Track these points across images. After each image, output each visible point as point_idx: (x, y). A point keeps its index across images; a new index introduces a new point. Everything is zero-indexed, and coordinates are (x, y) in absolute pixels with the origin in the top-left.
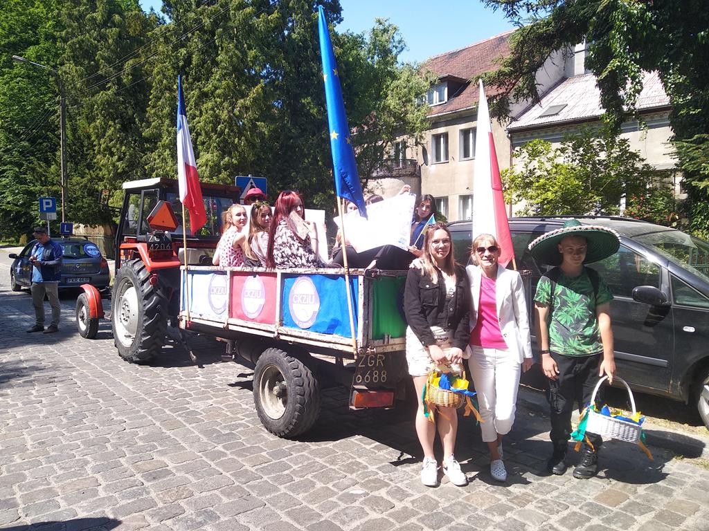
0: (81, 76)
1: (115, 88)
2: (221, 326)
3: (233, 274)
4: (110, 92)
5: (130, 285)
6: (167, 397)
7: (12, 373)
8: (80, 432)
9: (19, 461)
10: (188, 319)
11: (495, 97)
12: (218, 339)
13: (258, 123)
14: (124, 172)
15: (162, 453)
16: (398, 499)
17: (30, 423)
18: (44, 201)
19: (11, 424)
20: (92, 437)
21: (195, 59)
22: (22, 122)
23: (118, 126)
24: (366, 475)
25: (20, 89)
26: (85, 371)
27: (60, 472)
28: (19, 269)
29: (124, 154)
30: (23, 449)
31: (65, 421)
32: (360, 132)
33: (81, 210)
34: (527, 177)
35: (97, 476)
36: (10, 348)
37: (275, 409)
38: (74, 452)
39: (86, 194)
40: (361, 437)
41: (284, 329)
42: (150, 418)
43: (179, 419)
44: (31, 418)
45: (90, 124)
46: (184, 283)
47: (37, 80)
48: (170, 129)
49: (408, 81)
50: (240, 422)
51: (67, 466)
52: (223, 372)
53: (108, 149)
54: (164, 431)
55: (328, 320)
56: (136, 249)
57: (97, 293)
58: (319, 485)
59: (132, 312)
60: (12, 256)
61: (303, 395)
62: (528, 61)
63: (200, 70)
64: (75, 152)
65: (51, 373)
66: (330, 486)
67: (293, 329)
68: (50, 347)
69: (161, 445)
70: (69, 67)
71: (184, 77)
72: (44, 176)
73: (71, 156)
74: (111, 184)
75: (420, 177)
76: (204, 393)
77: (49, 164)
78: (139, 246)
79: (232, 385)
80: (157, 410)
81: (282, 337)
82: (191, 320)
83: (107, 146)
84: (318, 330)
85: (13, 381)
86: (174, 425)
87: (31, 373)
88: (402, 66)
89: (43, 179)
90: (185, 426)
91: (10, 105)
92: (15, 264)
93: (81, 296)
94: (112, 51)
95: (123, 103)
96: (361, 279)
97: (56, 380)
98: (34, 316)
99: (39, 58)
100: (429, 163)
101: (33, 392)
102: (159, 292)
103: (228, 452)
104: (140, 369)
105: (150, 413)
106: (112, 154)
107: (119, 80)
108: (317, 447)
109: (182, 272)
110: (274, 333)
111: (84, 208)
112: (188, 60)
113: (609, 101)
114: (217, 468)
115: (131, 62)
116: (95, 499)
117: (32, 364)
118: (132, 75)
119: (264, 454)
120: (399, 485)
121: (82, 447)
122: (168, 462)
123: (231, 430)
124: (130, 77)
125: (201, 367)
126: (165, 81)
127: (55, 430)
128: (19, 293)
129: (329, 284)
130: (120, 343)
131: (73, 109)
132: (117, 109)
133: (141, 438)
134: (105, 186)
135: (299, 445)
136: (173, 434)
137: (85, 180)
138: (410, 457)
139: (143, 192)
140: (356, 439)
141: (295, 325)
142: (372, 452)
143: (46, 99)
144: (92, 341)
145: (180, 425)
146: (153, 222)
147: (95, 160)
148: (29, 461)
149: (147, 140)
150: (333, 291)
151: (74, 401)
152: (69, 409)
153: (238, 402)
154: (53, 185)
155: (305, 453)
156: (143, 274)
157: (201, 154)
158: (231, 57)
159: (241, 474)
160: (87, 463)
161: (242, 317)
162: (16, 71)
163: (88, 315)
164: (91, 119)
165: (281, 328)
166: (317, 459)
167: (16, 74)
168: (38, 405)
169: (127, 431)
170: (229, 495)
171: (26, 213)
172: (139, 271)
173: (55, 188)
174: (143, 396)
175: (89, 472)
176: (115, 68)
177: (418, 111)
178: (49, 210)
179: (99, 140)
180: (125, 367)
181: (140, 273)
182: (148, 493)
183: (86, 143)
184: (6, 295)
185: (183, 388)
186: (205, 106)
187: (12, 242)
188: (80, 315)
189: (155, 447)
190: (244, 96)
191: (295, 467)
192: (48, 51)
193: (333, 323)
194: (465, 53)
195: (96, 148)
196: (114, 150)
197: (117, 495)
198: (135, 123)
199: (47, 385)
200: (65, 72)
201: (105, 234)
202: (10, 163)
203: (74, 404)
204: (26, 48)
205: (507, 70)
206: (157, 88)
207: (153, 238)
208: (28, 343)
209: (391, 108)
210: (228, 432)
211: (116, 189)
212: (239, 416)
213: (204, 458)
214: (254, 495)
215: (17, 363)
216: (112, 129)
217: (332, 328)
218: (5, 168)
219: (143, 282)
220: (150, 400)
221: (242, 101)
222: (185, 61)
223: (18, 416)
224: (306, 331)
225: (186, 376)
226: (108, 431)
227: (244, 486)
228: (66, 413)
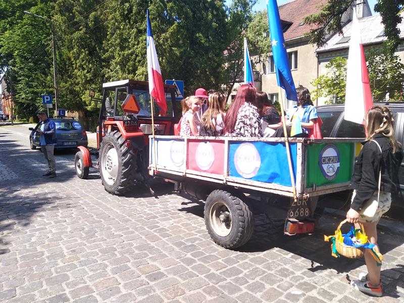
0: (65, 22)
1: (84, 30)
2: (181, 174)
3: (189, 141)
4: (82, 32)
5: (112, 147)
6: (143, 218)
7: (43, 201)
8: (96, 243)
9: (61, 264)
10: (155, 170)
11: (316, 30)
12: (167, 180)
13: (173, 48)
14: (91, 80)
15: (153, 259)
16: (328, 299)
17: (62, 236)
18: (45, 97)
19: (50, 237)
20: (104, 247)
21: (135, 9)
22: (29, 52)
23: (87, 52)
24: (296, 279)
25: (27, 32)
26: (87, 200)
27: (91, 273)
28: (35, 137)
29: (91, 69)
30: (63, 256)
31: (84, 235)
32: (230, 54)
33: (65, 102)
34: (335, 80)
35: (116, 276)
36: (38, 184)
37: (222, 231)
38: (95, 258)
39: (68, 93)
40: (278, 249)
41: (231, 178)
42: (137, 233)
43: (155, 233)
44: (63, 233)
45: (69, 51)
46: (152, 146)
47: (37, 27)
48: (120, 53)
49: (260, 22)
50: (195, 236)
51: (94, 268)
52: (172, 202)
53: (81, 66)
54: (149, 242)
55: (269, 173)
56: (116, 125)
57: (88, 151)
58: (268, 286)
59: (113, 164)
60: (30, 129)
61: (244, 222)
62: (337, 7)
63: (137, 16)
64: (62, 68)
65: (67, 201)
66: (275, 286)
67: (237, 178)
68: (61, 184)
69: (151, 253)
70: (57, 18)
71: (127, 21)
72: (44, 82)
73: (59, 71)
74: (83, 87)
75: (261, 82)
76: (165, 215)
77: (46, 75)
78: (118, 123)
79: (179, 210)
80: (140, 227)
81: (229, 184)
82: (158, 170)
83: (81, 64)
84: (260, 180)
85: (44, 207)
86: (154, 239)
87: (54, 201)
88: (255, 13)
89: (44, 84)
90: (161, 239)
91: (22, 42)
92: (33, 134)
93: (78, 153)
94: (82, 7)
95: (89, 38)
96: (299, 145)
97: (71, 206)
98: (47, 164)
99: (37, 13)
100: (267, 73)
101: (59, 214)
102: (131, 151)
103: (196, 259)
104: (120, 199)
105: (136, 229)
106: (84, 69)
107: (87, 24)
108: (253, 257)
109: (150, 139)
110: (223, 180)
111: (67, 101)
112: (130, 10)
113: (390, 32)
114: (194, 272)
115: (93, 13)
116: (120, 295)
117: (53, 195)
118: (94, 21)
119: (220, 261)
120: (323, 287)
121: (100, 254)
122: (160, 267)
123: (192, 242)
124: (93, 23)
125: (156, 198)
126: (116, 24)
127: (79, 241)
128: (35, 151)
129: (269, 148)
130: (106, 183)
131: (59, 43)
132: (86, 42)
133: (136, 248)
134: (80, 88)
135: (240, 255)
136: (155, 245)
137: (68, 85)
138: (319, 265)
139: (116, 89)
140: (276, 250)
141: (239, 176)
142: (292, 261)
143: (43, 38)
144: (86, 180)
145: (158, 239)
146: (125, 108)
147: (74, 73)
148: (68, 265)
149: (104, 60)
150: (272, 153)
151: (86, 221)
152: (85, 227)
153: (189, 222)
154: (50, 88)
155: (247, 260)
156: (121, 140)
157: (139, 67)
158: (157, 7)
159: (211, 276)
160: (106, 266)
161: (197, 169)
162: (25, 21)
163: (83, 164)
164: (70, 48)
165: (228, 177)
166: (258, 266)
167: (25, 23)
168: (64, 223)
169: (126, 242)
170: (209, 293)
171: (33, 104)
172: (118, 139)
173: (51, 89)
174: (128, 217)
175: (110, 273)
176: (84, 17)
177: (266, 40)
178: (48, 102)
179: (76, 61)
180: (111, 197)
181: (119, 140)
182: (154, 291)
183: (67, 63)
184: (27, 152)
185: (150, 212)
186: (141, 38)
187: (25, 121)
188: (77, 164)
189: (146, 255)
190: (164, 31)
191: (245, 272)
192: (42, 9)
193: (273, 176)
194: (287, 6)
195: (74, 66)
196: (85, 66)
197: (133, 292)
198: (96, 50)
199: (66, 210)
200: (55, 20)
201: (79, 116)
202: (23, 75)
203: (86, 223)
204: (30, 8)
205: (326, 13)
206: (112, 28)
207: (126, 118)
208: (48, 181)
209: (250, 38)
210: (190, 244)
211: (86, 90)
212: (193, 232)
213: (182, 263)
214: (226, 293)
215: (45, 195)
216: (84, 54)
217: (272, 178)
218: (20, 78)
219: (121, 145)
220: (133, 220)
221: (164, 34)
222: (128, 10)
223: (54, 231)
224: (249, 180)
225: (150, 204)
226: (114, 243)
227: (216, 286)
228: (83, 229)
